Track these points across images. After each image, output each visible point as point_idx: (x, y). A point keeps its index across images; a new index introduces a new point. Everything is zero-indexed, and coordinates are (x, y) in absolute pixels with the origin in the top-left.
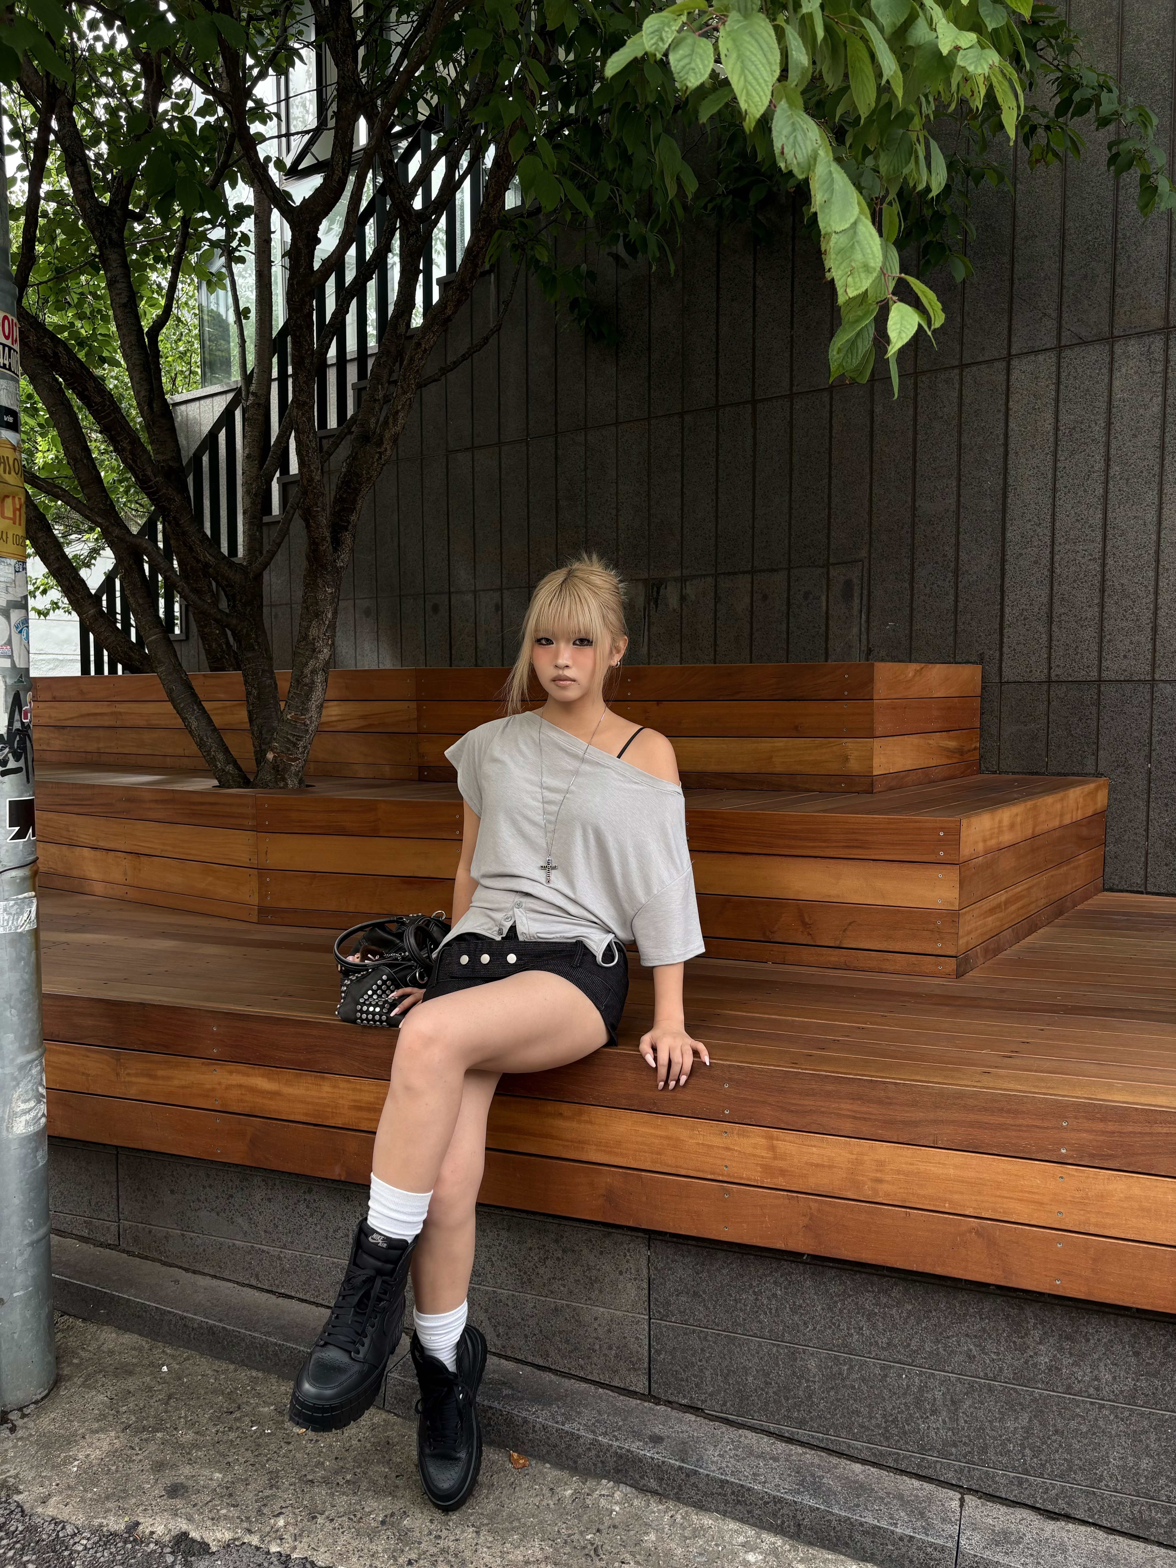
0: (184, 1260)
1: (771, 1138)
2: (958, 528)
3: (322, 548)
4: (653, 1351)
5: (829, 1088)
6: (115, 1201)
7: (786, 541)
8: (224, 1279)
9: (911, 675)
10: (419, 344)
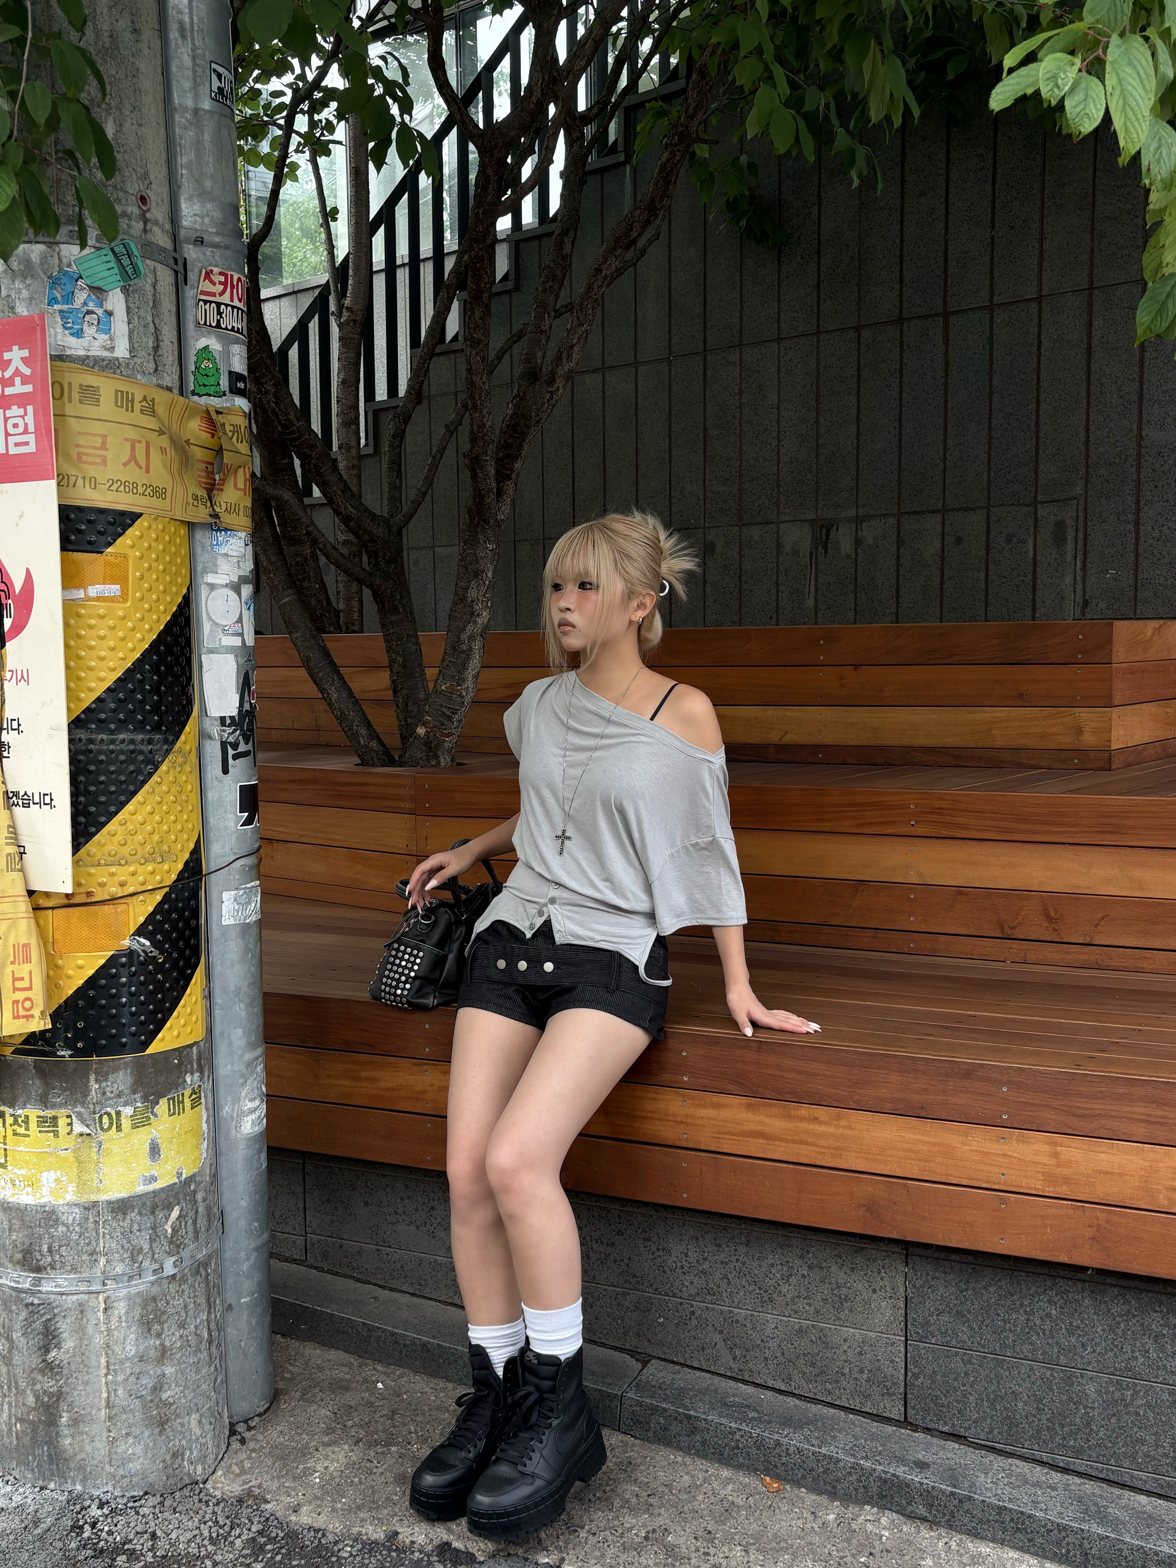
0: (380, 1276)
1: (1057, 1144)
3: (487, 501)
4: (910, 1374)
5: (1121, 1090)
6: (302, 1214)
7: (985, 476)
8: (424, 1297)
9: (1149, 634)
10: (599, 270)
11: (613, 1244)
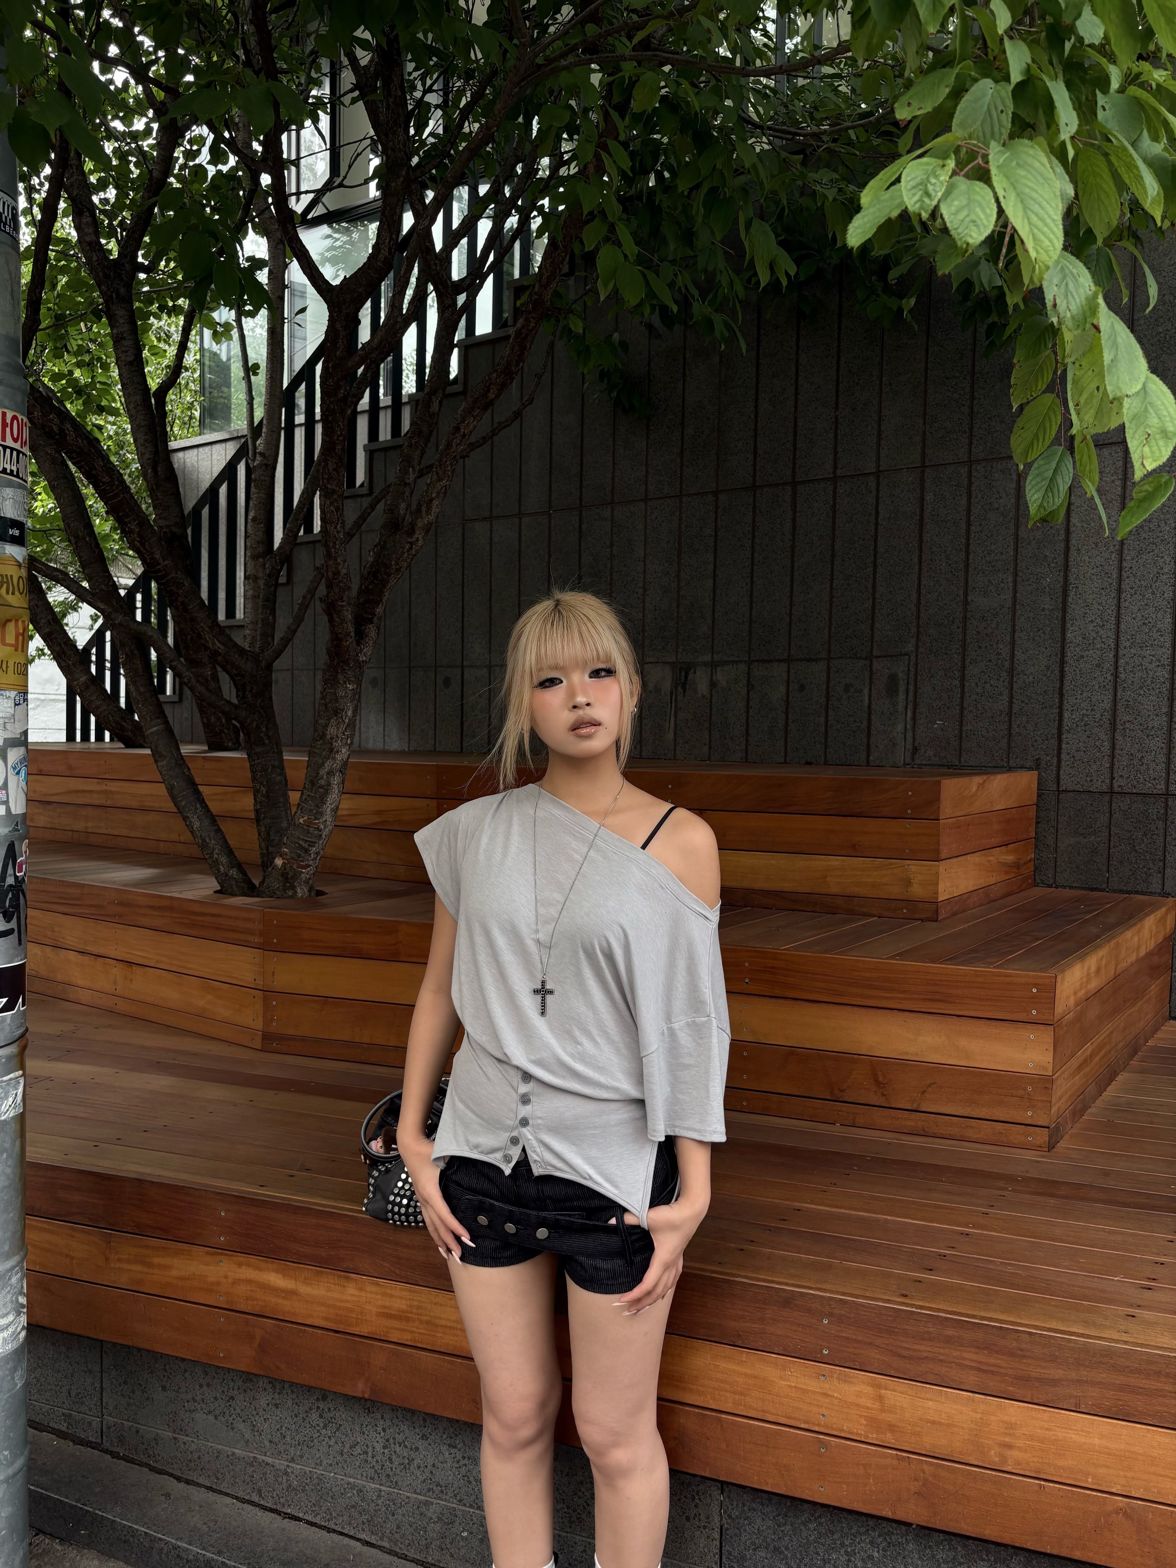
0: (175, 1466)
1: (879, 1386)
2: (1014, 625)
3: (344, 643)
5: (950, 1332)
6: (98, 1394)
7: (826, 630)
8: (221, 1492)
9: (974, 789)
10: (457, 429)
11: (417, 1449)
